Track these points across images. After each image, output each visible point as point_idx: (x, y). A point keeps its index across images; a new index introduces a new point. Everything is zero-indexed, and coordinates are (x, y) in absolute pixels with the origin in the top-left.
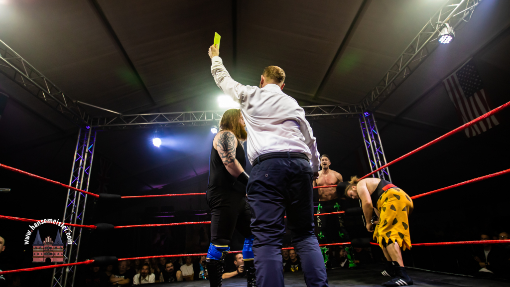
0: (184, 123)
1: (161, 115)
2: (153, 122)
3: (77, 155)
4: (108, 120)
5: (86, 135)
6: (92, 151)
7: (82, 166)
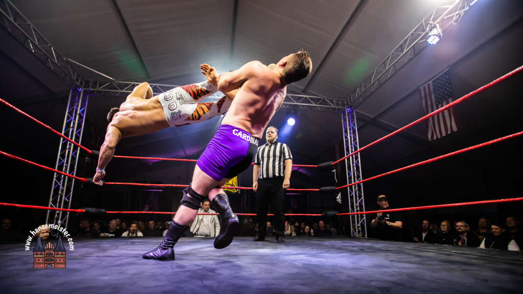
3: (68, 116)
4: (101, 84)
6: (83, 114)
7: (73, 127)
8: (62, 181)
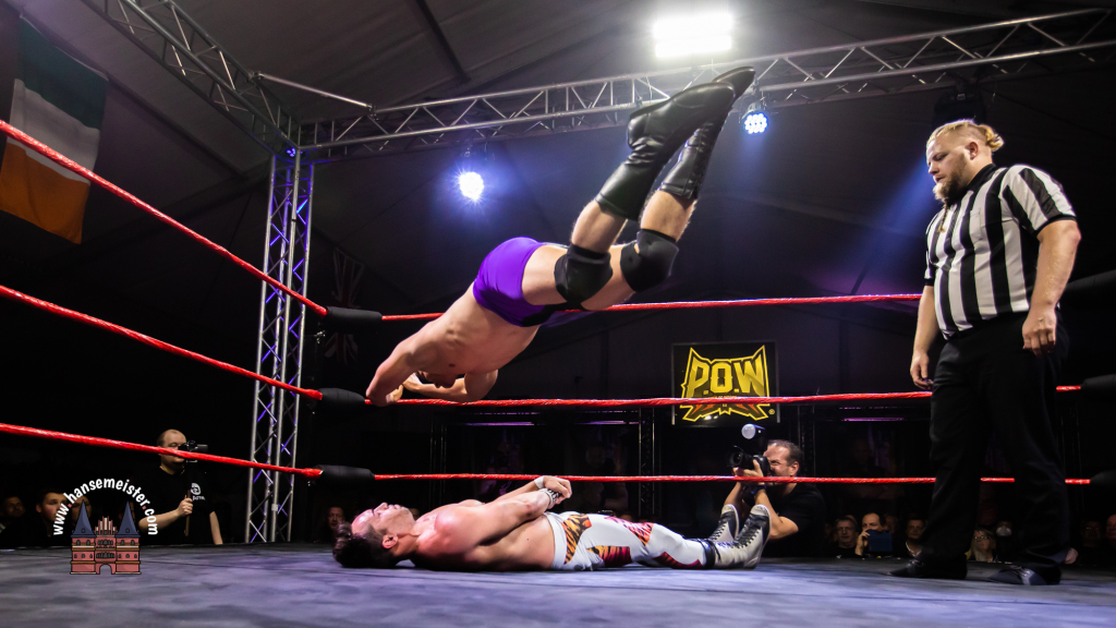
0: (544, 121)
1: (480, 102)
2: (458, 124)
3: (272, 228)
4: (340, 129)
5: (289, 173)
6: (306, 219)
7: (286, 258)
8: (273, 401)
